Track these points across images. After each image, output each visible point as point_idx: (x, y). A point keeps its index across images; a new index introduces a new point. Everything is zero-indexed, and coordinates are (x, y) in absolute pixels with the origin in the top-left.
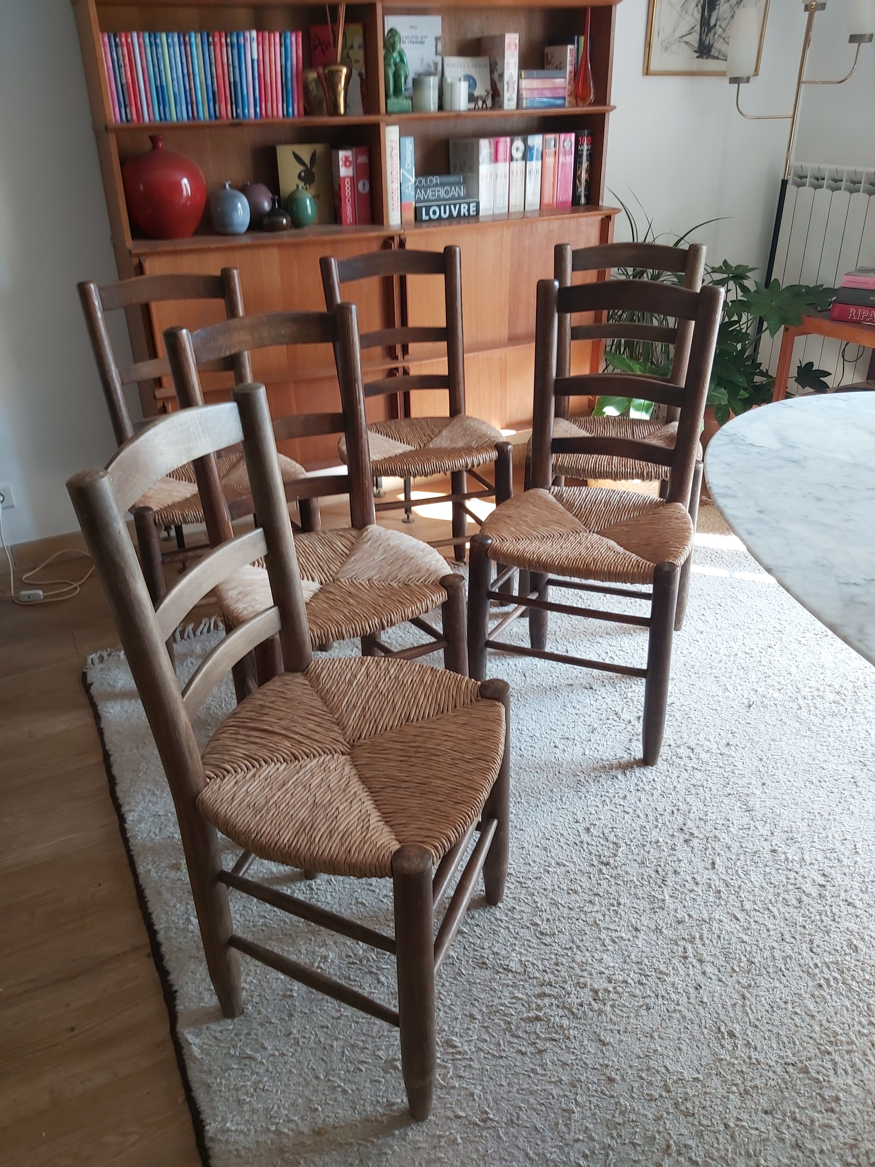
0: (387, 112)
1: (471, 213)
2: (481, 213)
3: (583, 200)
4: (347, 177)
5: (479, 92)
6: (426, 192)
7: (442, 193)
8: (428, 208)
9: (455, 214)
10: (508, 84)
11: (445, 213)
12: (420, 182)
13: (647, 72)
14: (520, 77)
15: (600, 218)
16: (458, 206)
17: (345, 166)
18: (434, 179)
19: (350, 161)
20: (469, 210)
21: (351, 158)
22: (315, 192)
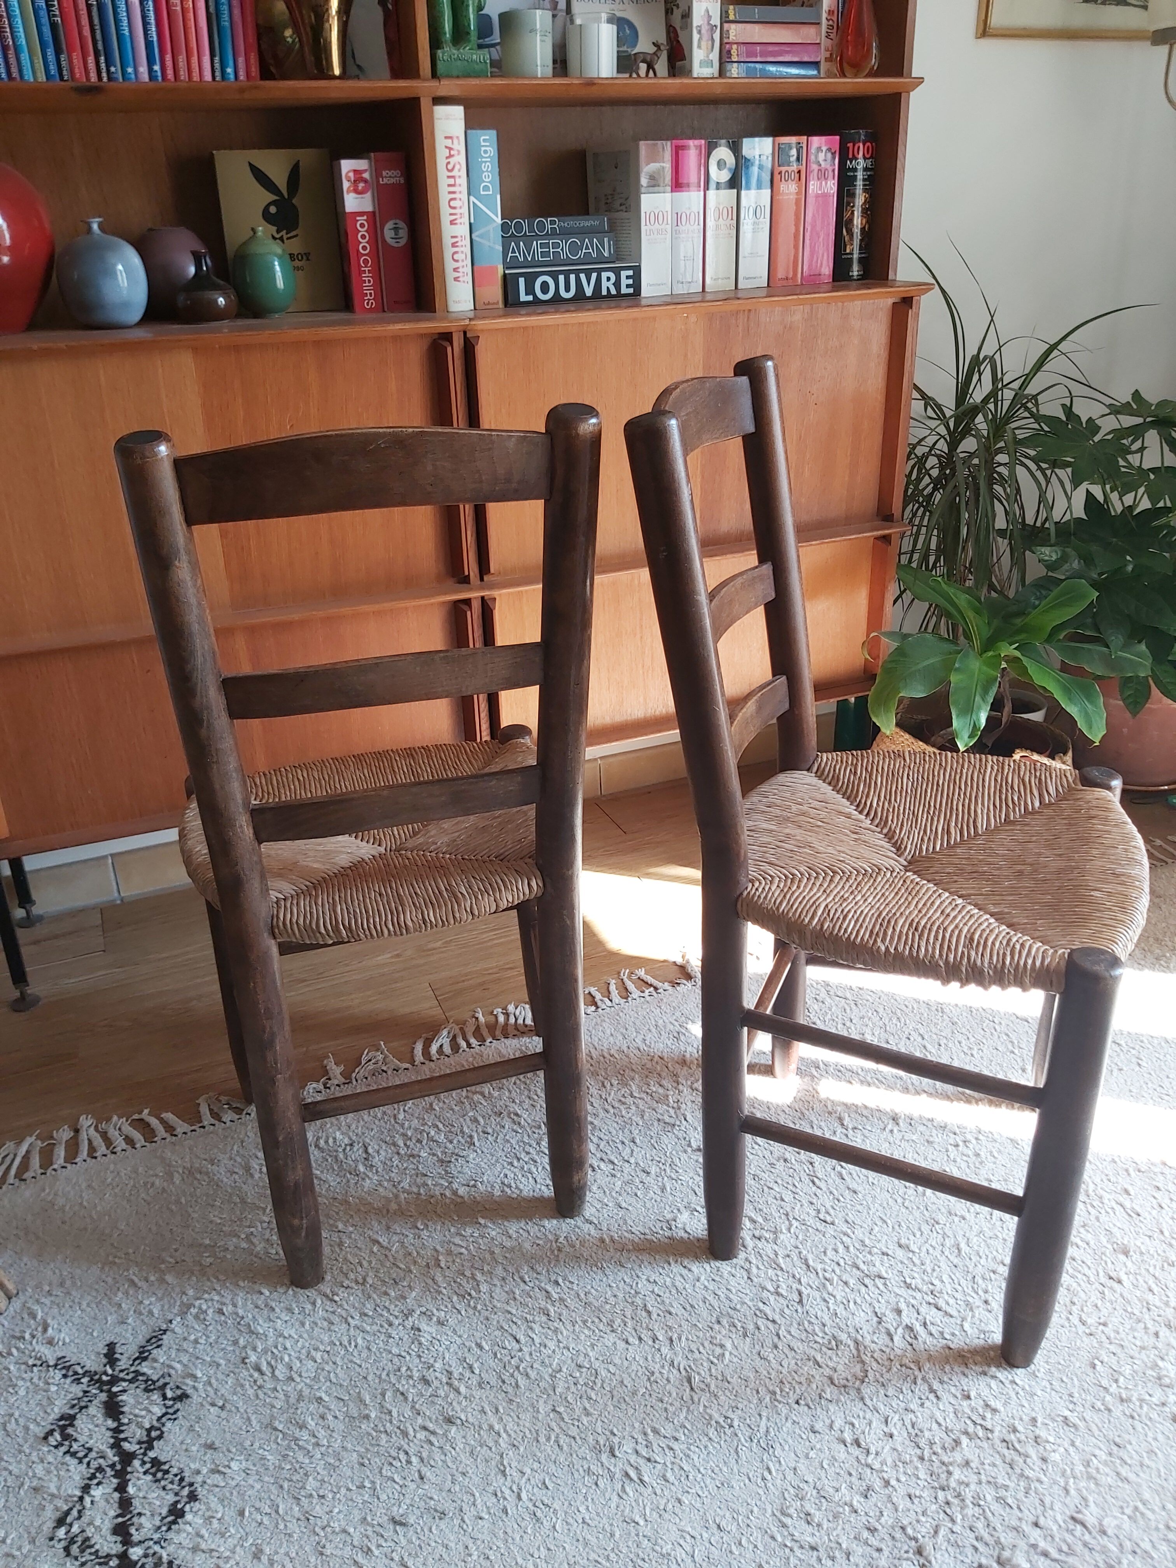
0: (434, 75)
1: (624, 290)
2: (645, 292)
3: (855, 271)
4: (361, 214)
5: (644, 46)
6: (528, 247)
7: (564, 249)
8: (530, 279)
9: (589, 292)
10: (699, 32)
11: (567, 289)
12: (518, 227)
13: (985, 31)
14: (725, 19)
15: (890, 301)
16: (594, 276)
17: (356, 191)
18: (550, 223)
19: (366, 181)
20: (617, 284)
21: (366, 175)
22: (295, 246)
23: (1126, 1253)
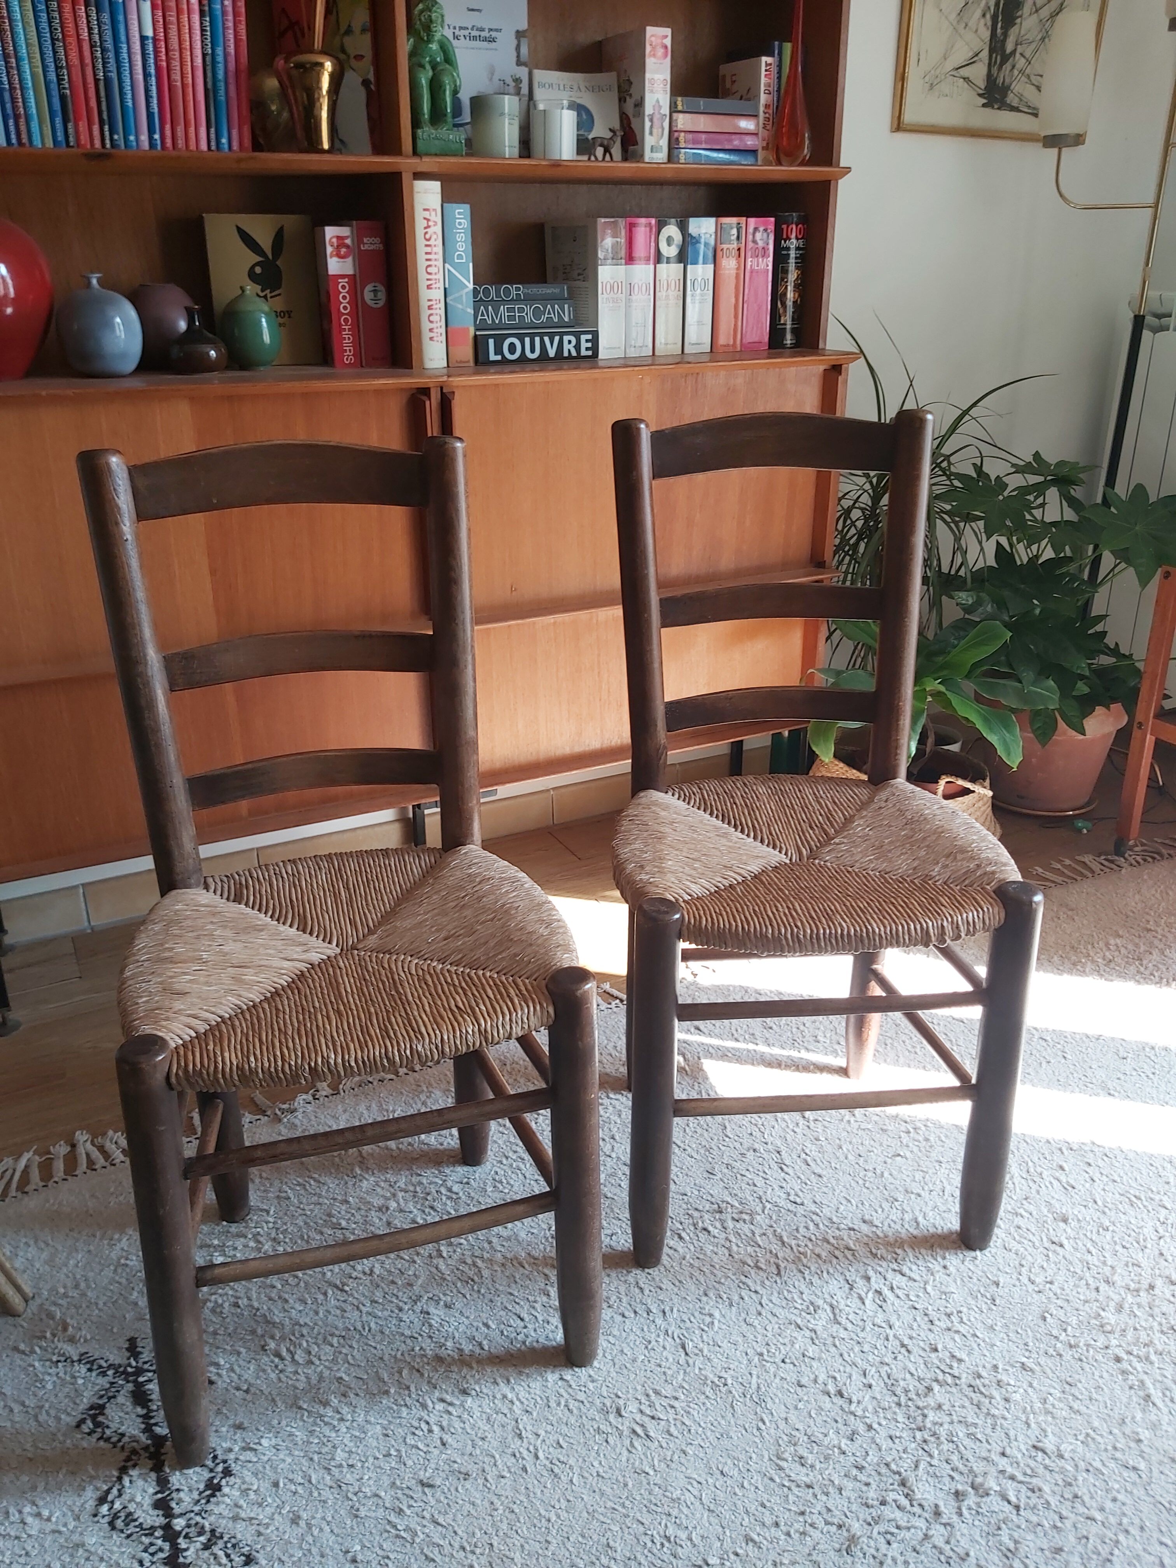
0: (415, 153)
1: (584, 353)
2: (601, 356)
3: (789, 339)
4: (343, 276)
5: (599, 131)
6: (496, 311)
7: (528, 313)
8: (499, 340)
9: (552, 353)
10: (651, 120)
11: (533, 351)
12: (487, 292)
13: (898, 126)
14: (673, 109)
15: (822, 368)
16: (557, 338)
17: (339, 255)
18: (514, 290)
19: (347, 247)
20: (578, 347)
21: (348, 241)
22: (279, 303)
23: (1065, 1220)
